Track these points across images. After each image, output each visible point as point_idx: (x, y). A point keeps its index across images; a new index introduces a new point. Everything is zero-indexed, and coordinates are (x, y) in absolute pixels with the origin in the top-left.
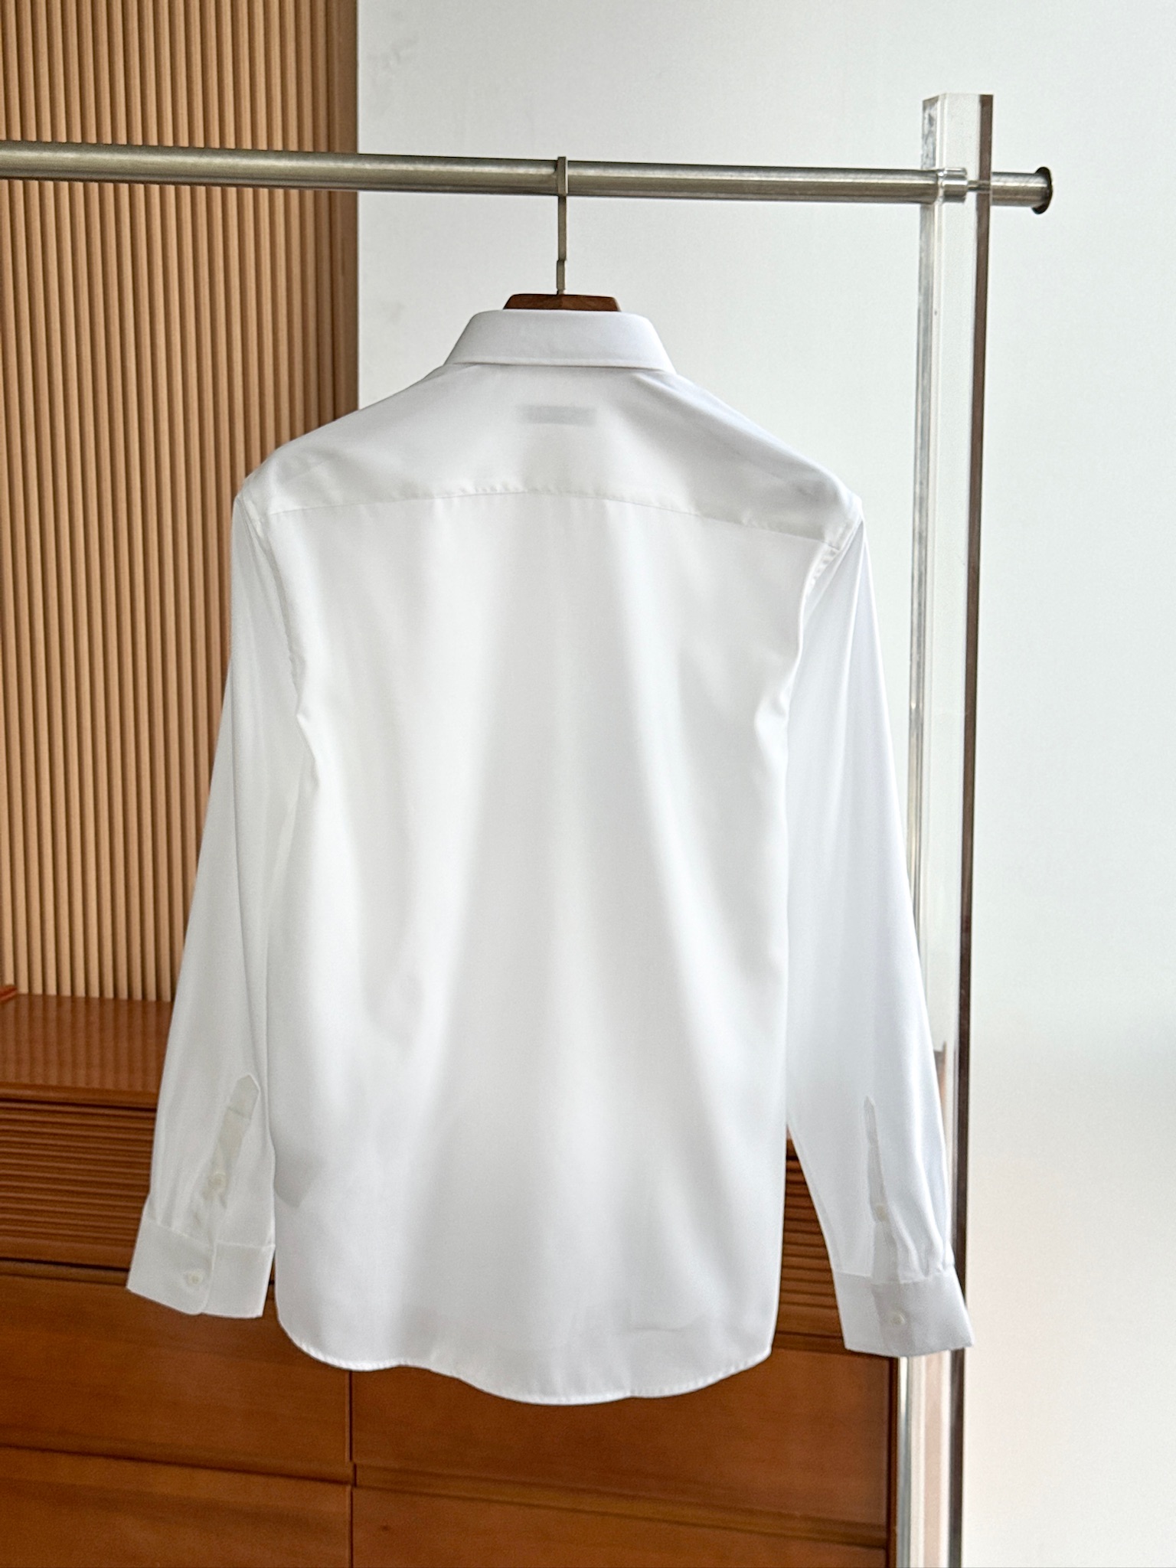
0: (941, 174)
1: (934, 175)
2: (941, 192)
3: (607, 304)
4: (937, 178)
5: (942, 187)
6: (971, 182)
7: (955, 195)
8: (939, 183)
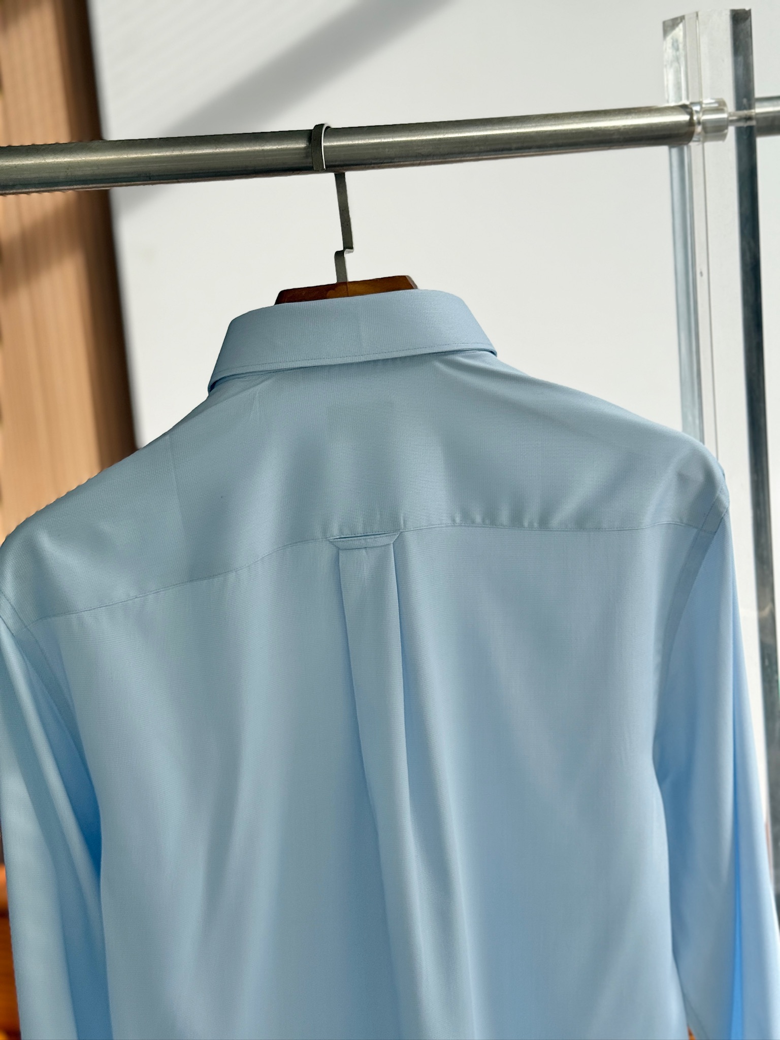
0: (696, 108)
1: (689, 110)
2: (699, 129)
3: (401, 283)
4: (691, 114)
5: (699, 123)
6: (730, 115)
7: (716, 130)
8: (695, 118)
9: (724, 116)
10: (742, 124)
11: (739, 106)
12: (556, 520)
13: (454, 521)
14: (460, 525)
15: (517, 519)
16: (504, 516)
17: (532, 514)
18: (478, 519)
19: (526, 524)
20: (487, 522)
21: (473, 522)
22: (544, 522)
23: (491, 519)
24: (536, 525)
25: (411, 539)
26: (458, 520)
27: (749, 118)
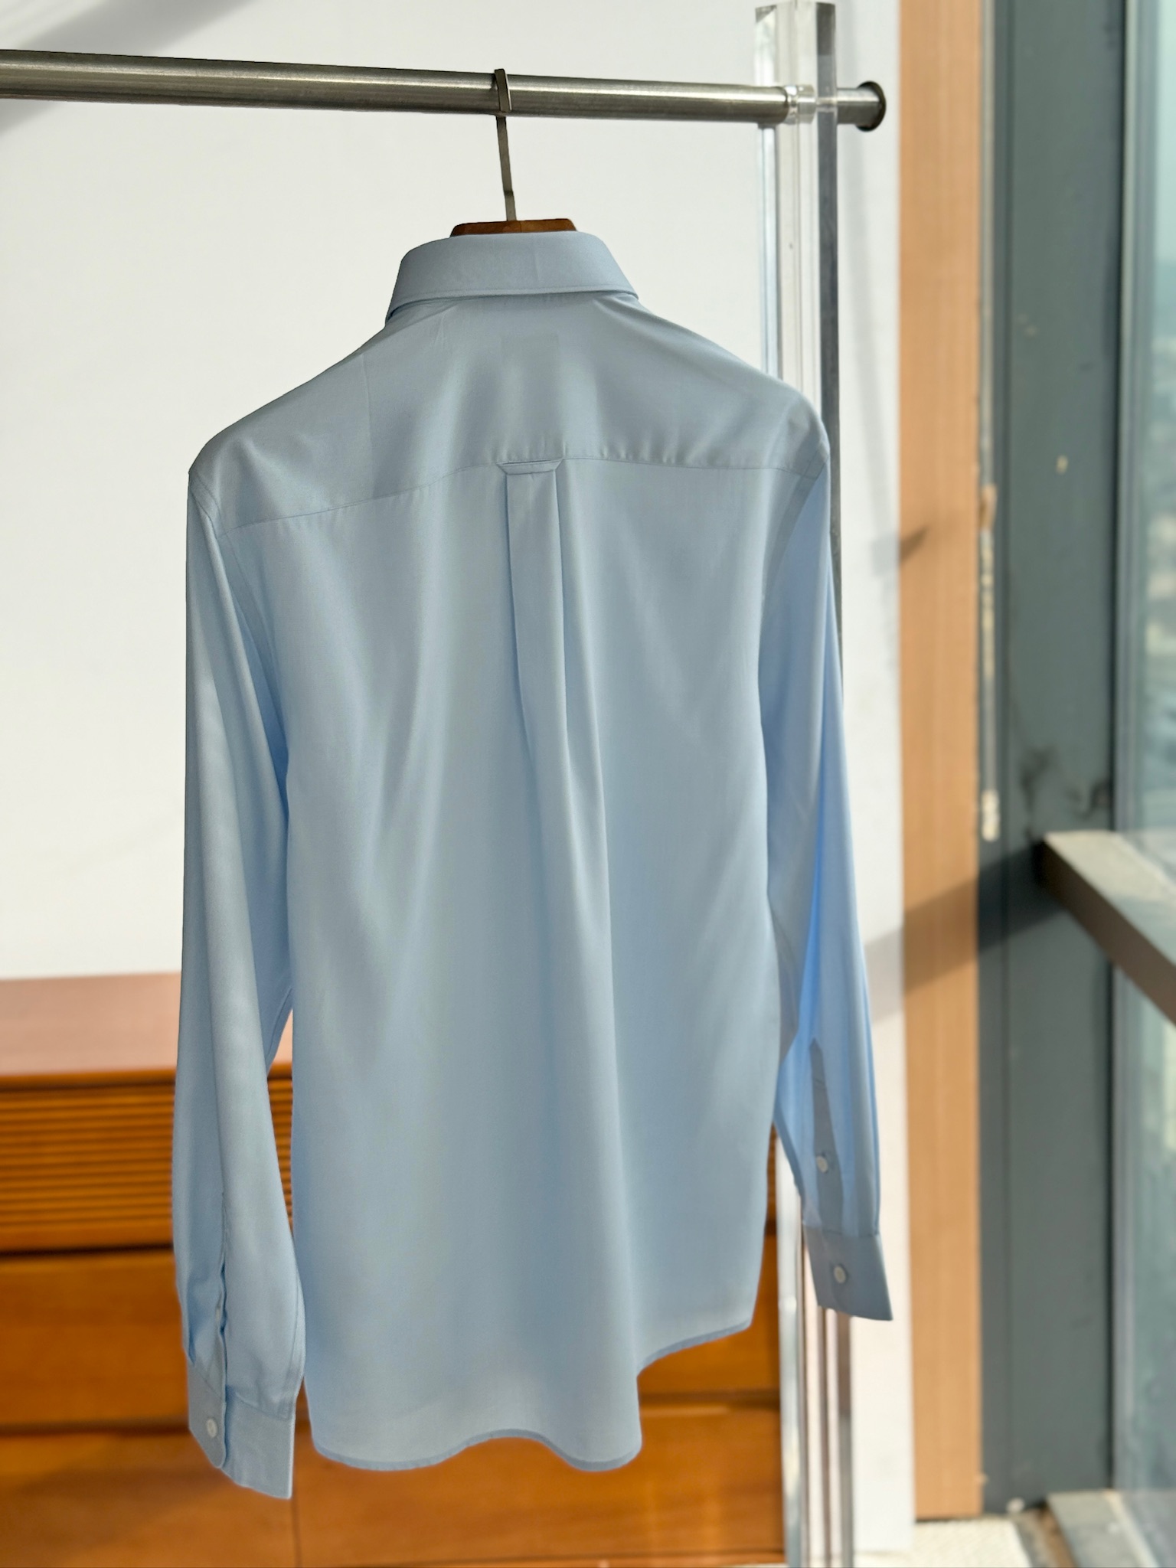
0: (790, 90)
1: (784, 92)
2: (791, 111)
4: (786, 96)
5: (792, 105)
6: (814, 100)
7: (804, 113)
8: (789, 99)
9: (812, 100)
10: (823, 110)
11: (821, 93)
12: (691, 458)
13: (602, 455)
14: (607, 460)
15: (657, 454)
16: (646, 453)
17: (670, 451)
18: (623, 455)
19: (665, 460)
20: (631, 457)
21: (618, 456)
22: (680, 458)
23: (634, 454)
24: (673, 461)
25: (571, 465)
26: (606, 453)
27: (829, 105)
